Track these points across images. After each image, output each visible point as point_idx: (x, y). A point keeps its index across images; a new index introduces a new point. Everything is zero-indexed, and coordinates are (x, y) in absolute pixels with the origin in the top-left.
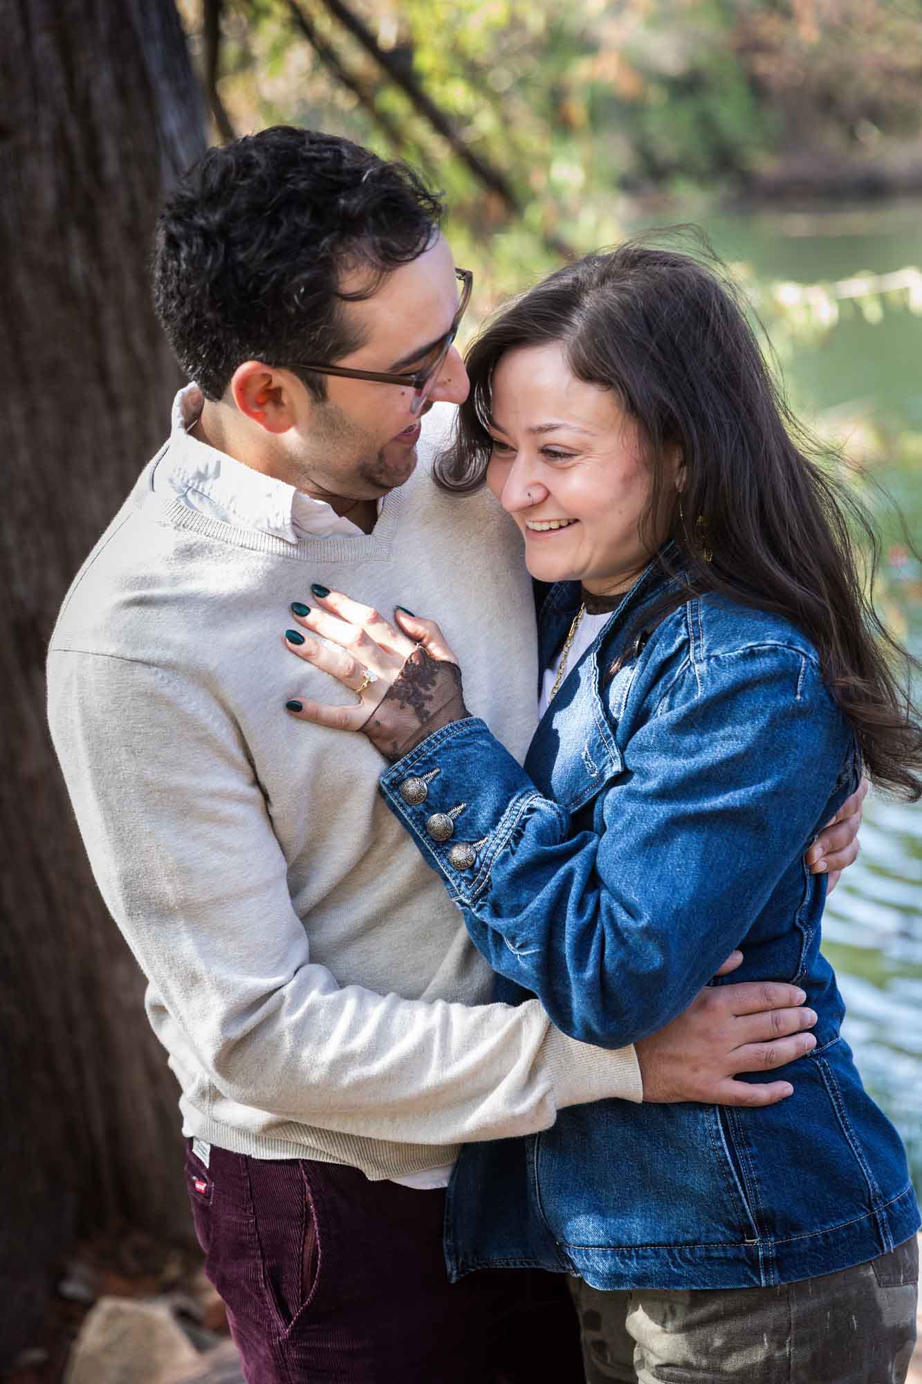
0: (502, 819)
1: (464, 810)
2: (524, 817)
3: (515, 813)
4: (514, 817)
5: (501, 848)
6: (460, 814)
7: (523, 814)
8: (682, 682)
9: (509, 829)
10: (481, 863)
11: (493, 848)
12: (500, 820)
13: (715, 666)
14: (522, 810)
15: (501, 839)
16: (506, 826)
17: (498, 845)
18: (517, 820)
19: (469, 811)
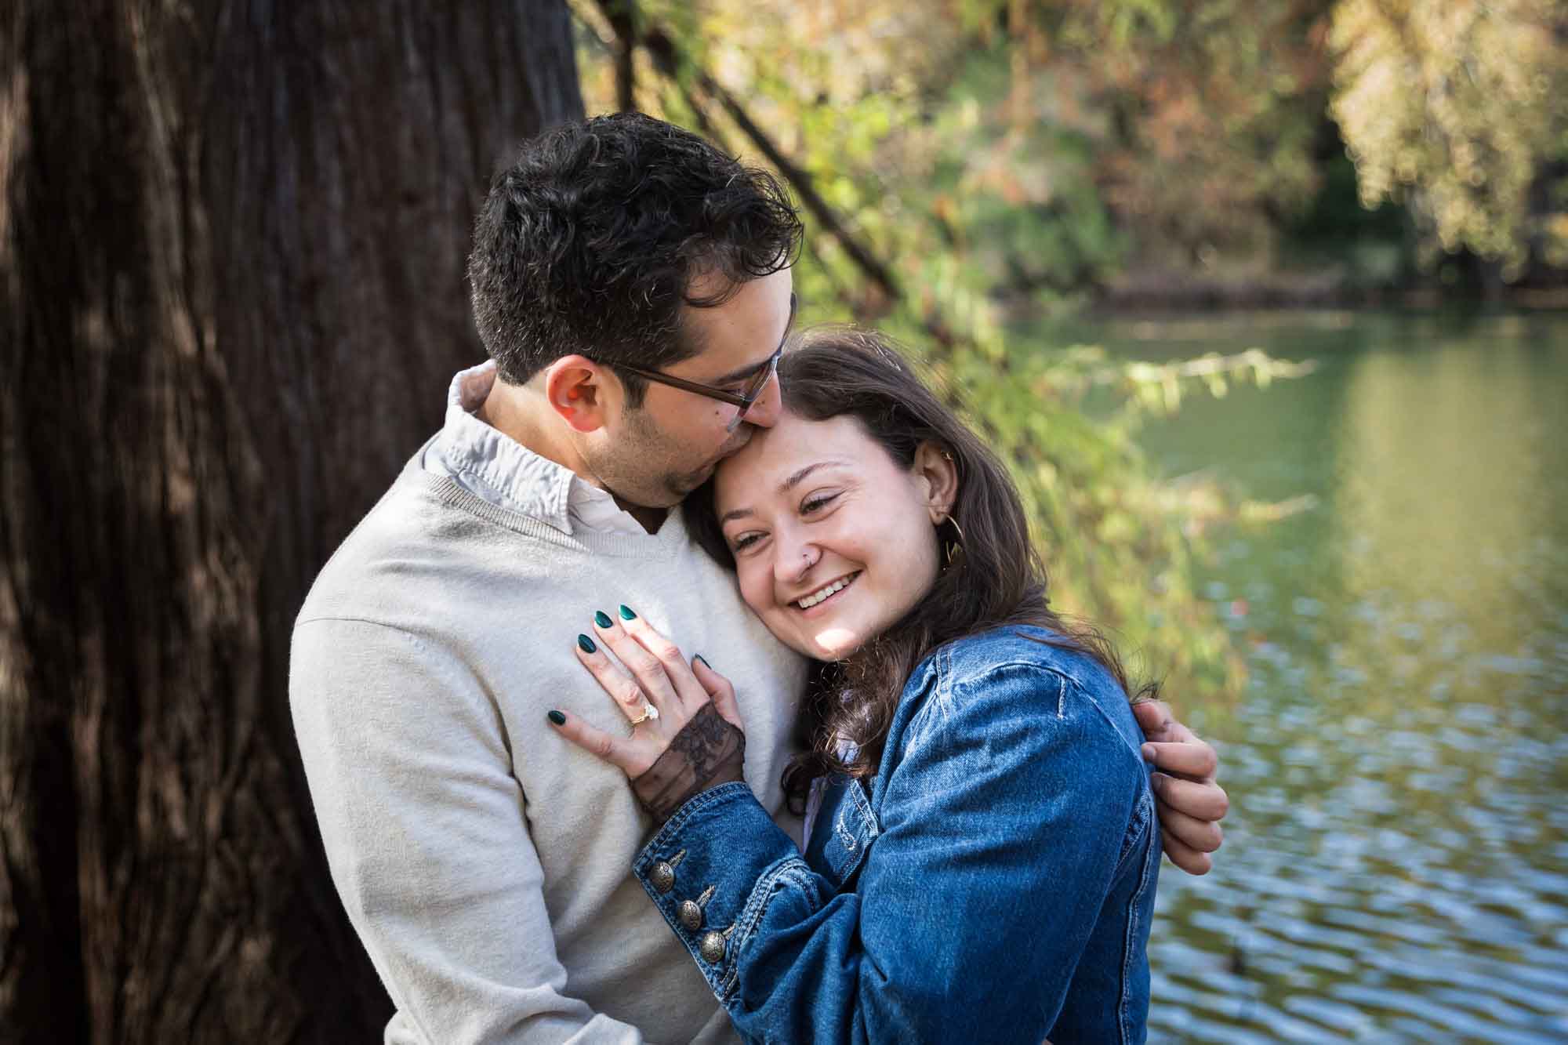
0: (749, 901)
1: (712, 893)
2: (772, 895)
3: (761, 891)
4: (760, 897)
5: (746, 935)
6: (710, 898)
7: (771, 891)
8: (928, 717)
9: (754, 911)
10: (731, 953)
11: (740, 935)
12: (746, 903)
13: (960, 692)
14: (769, 887)
15: (747, 924)
16: (752, 908)
17: (744, 931)
18: (764, 899)
19: (716, 895)
